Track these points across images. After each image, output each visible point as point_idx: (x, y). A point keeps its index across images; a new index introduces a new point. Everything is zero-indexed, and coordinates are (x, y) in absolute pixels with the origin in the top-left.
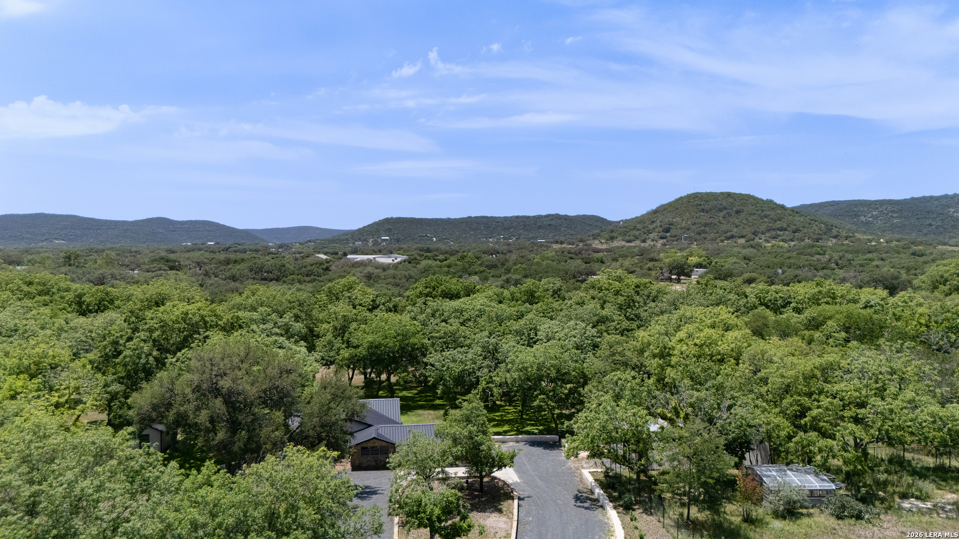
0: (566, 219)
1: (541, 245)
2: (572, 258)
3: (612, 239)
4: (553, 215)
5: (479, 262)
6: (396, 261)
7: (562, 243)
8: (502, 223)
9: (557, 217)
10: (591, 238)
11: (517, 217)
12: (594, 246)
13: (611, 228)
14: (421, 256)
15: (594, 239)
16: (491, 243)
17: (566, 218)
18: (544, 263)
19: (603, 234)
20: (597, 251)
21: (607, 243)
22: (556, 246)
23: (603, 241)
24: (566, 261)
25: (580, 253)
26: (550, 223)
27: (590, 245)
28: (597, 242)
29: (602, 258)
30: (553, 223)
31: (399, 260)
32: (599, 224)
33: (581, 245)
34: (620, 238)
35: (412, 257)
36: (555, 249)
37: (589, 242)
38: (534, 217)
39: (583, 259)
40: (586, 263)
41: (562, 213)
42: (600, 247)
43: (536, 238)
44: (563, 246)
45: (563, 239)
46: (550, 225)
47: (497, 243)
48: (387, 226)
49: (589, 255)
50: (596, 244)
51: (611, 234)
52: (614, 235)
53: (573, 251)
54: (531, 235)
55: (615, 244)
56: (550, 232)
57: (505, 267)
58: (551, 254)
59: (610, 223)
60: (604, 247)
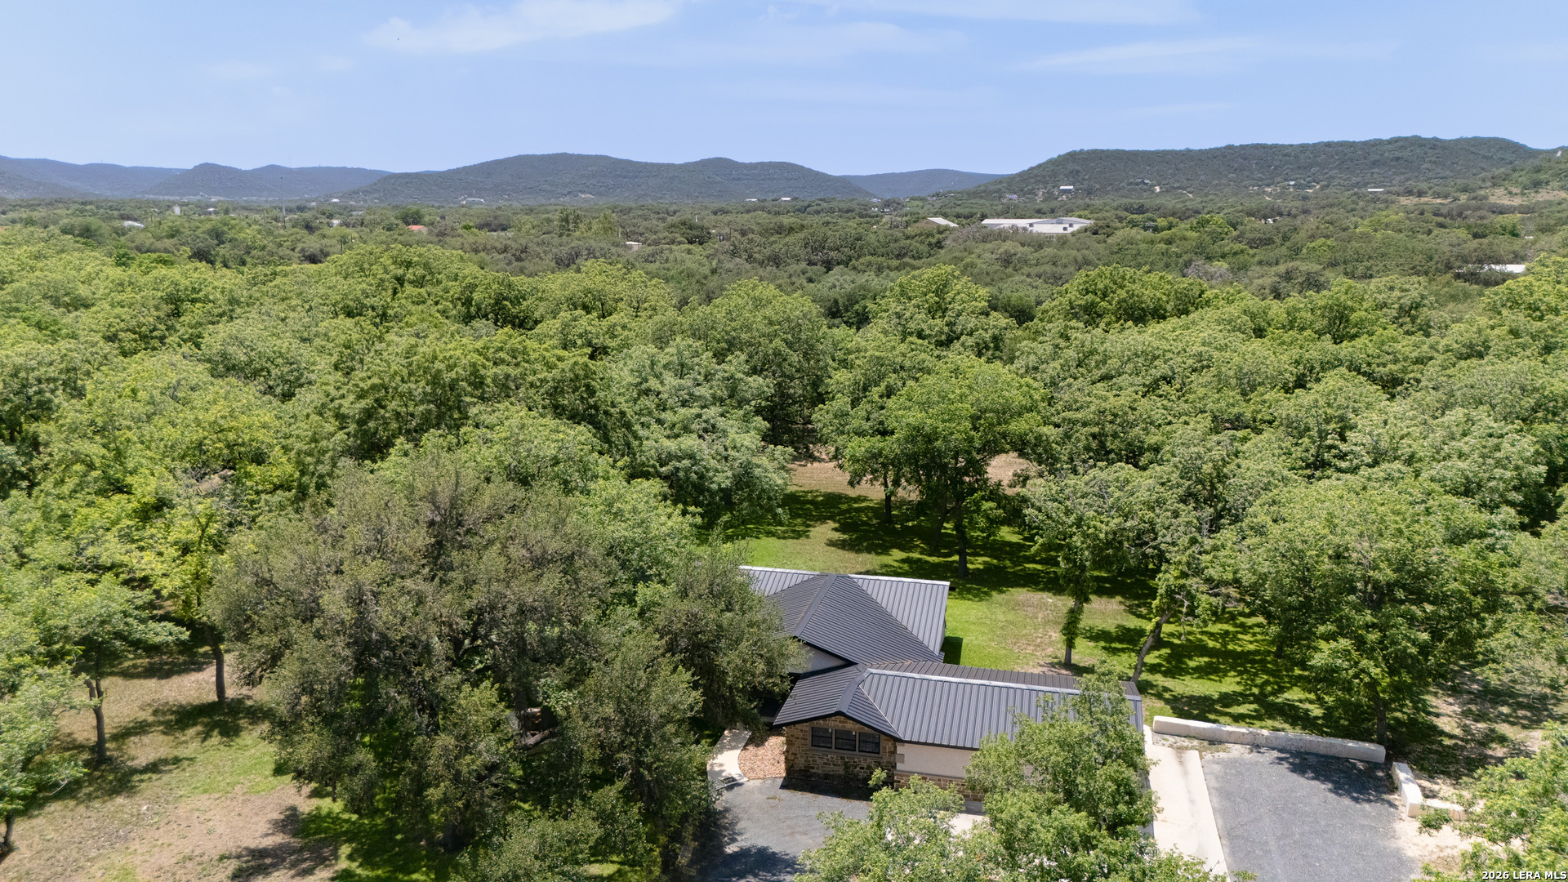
0: (1434, 147)
1: (1375, 199)
2: (1441, 225)
3: (1537, 185)
4: (1406, 139)
5: (1235, 233)
6: (1070, 230)
7: (1420, 194)
8: (1296, 157)
9: (1417, 142)
10: (1489, 184)
11: (1329, 145)
12: (1492, 200)
13: (1537, 162)
14: (1121, 219)
15: (1494, 185)
16: (1269, 196)
17: (1435, 144)
18: (1379, 235)
19: (1516, 174)
20: (1501, 210)
21: (1523, 194)
22: (1405, 201)
23: (1515, 190)
24: (1429, 232)
25: (1460, 215)
26: (1397, 154)
27: (1486, 198)
28: (1500, 191)
29: (1514, 227)
30: (1406, 154)
31: (1076, 227)
32: (1508, 156)
33: (1463, 198)
34: (1555, 184)
35: (1100, 223)
36: (1405, 207)
37: (1482, 192)
38: (1365, 143)
39: (1469, 227)
40: (1476, 236)
41: (1427, 134)
42: (1506, 202)
43: (1366, 185)
44: (1423, 200)
45: (1424, 186)
46: (1398, 159)
47: (1280, 195)
48: (1071, 166)
49: (1481, 218)
50: (1498, 197)
51: (1535, 176)
52: (1543, 177)
53: (1444, 211)
54: (1354, 180)
55: (1543, 196)
56: (1395, 173)
57: (1288, 244)
58: (1393, 216)
59: (1533, 153)
60: (1517, 201)
